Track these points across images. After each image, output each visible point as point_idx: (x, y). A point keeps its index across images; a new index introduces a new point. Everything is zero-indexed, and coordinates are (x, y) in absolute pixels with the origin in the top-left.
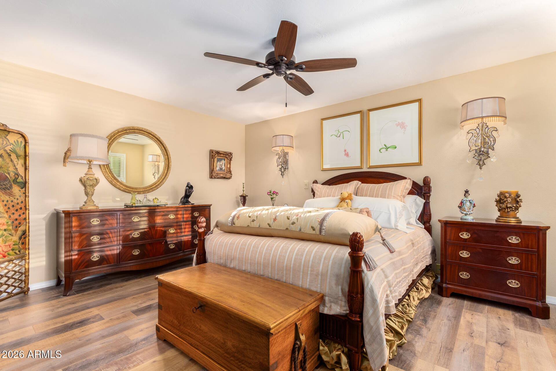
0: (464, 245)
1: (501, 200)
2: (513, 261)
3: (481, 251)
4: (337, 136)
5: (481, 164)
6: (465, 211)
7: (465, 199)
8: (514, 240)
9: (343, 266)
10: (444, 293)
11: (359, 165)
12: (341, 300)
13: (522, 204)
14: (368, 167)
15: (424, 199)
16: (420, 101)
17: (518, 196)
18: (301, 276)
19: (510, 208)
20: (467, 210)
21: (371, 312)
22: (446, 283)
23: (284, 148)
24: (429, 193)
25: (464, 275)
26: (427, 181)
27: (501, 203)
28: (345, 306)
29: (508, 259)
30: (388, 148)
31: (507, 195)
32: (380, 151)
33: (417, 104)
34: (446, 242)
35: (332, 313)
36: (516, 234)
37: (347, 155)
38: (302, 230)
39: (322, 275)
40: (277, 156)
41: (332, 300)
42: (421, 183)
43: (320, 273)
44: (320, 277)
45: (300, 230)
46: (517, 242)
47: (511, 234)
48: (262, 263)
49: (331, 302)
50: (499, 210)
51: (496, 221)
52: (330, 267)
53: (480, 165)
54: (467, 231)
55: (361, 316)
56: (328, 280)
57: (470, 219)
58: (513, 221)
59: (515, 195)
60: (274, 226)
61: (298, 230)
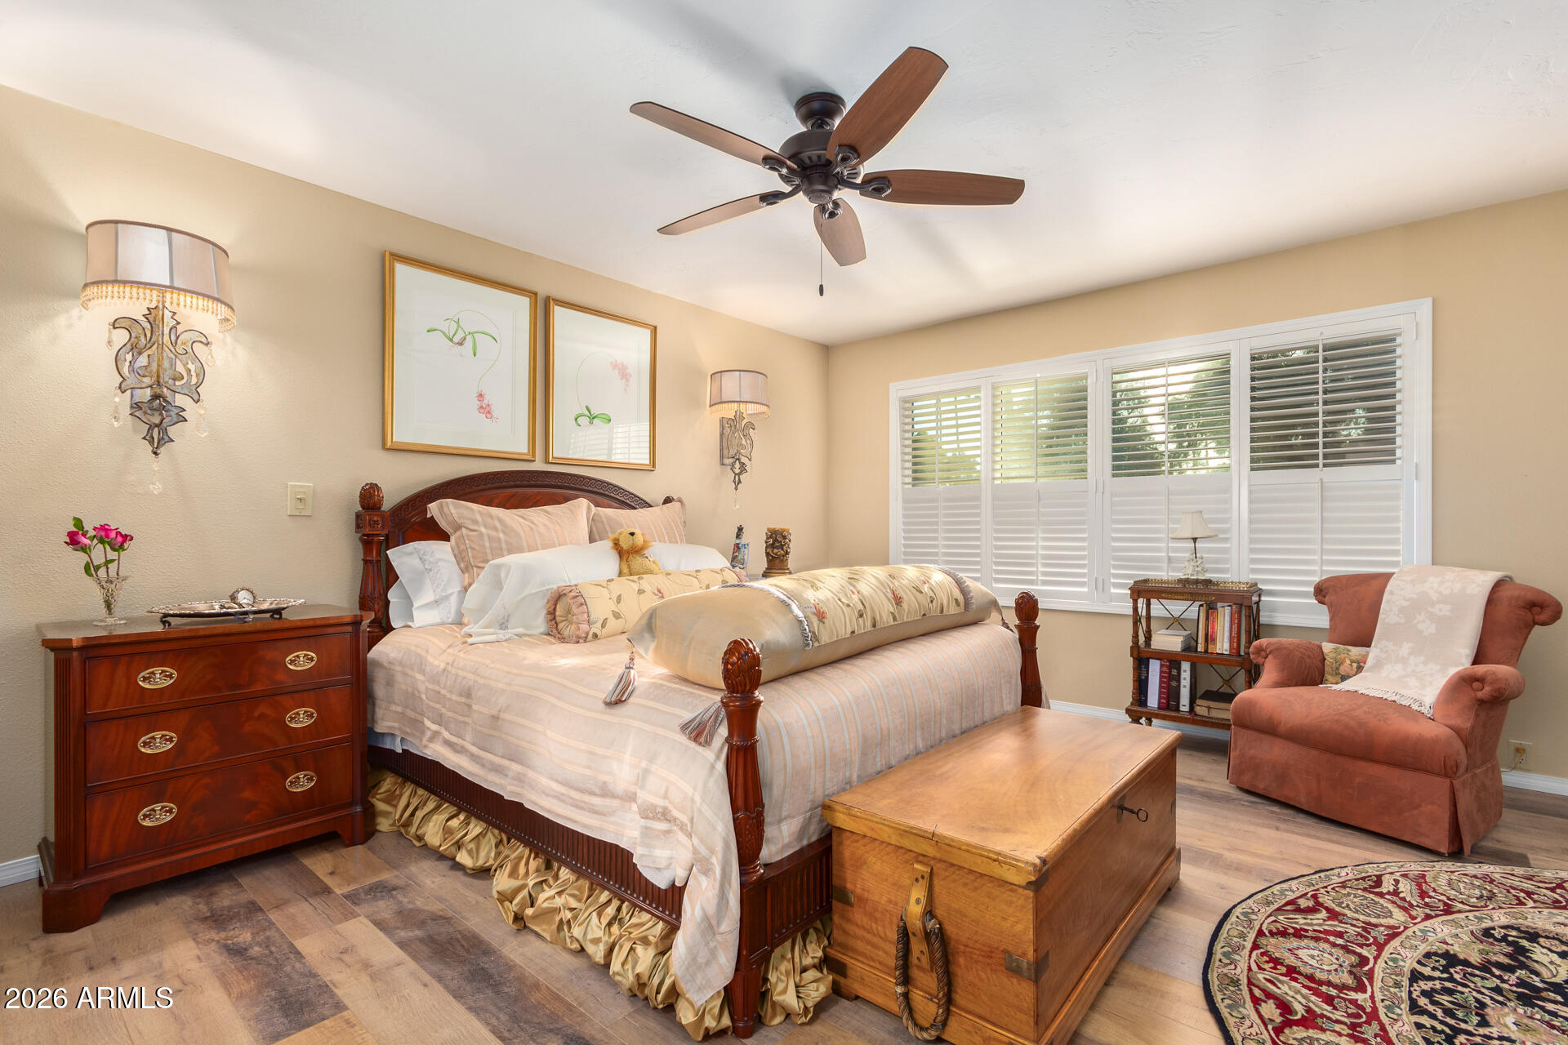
4: (451, 340)
11: (524, 449)
14: (550, 458)
16: (653, 329)
30: (594, 418)
32: (576, 419)
33: (648, 334)
37: (486, 411)
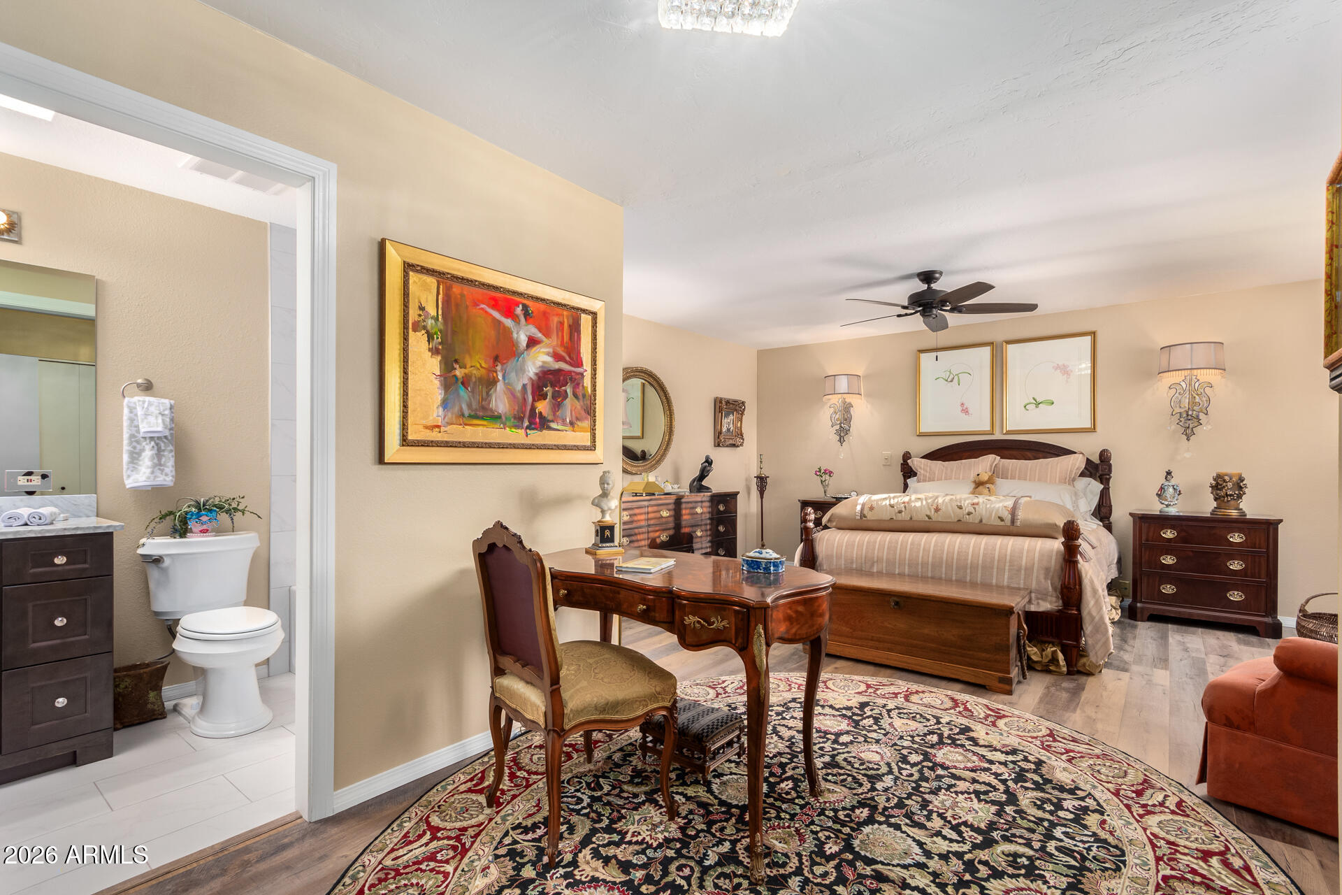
0: (1168, 547)
1: (1218, 485)
2: (1236, 565)
3: (1191, 554)
4: (947, 381)
5: (1188, 433)
6: (1166, 500)
7: (1167, 483)
8: (1236, 538)
9: (1054, 558)
10: (1139, 616)
11: (987, 428)
12: (1052, 596)
13: (1246, 490)
14: (1004, 432)
15: (1102, 483)
16: (1093, 334)
17: (1242, 480)
18: (995, 573)
19: (1231, 495)
20: (1169, 500)
21: (1092, 603)
22: (1141, 602)
23: (845, 396)
24: (1109, 475)
25: (1168, 589)
26: (1105, 457)
27: (1218, 489)
28: (1056, 602)
29: (1228, 564)
30: (1039, 404)
31: (1227, 478)
32: (1025, 407)
33: (1088, 339)
34: (1141, 545)
35: (1041, 609)
36: (1240, 531)
37: (965, 411)
38: (984, 521)
39: (1026, 569)
40: (832, 410)
41: (1039, 596)
42: (1096, 459)
43: (1023, 568)
44: (1023, 572)
45: (981, 521)
46: (1241, 540)
47: (1232, 530)
48: (930, 563)
49: (1038, 599)
50: (1216, 499)
51: (1211, 514)
52: (1036, 559)
53: (1186, 434)
54: (1173, 527)
55: (1079, 609)
56: (1035, 575)
57: (1173, 511)
58: (1234, 513)
59: (1237, 478)
60: (935, 517)
61: (977, 521)
